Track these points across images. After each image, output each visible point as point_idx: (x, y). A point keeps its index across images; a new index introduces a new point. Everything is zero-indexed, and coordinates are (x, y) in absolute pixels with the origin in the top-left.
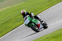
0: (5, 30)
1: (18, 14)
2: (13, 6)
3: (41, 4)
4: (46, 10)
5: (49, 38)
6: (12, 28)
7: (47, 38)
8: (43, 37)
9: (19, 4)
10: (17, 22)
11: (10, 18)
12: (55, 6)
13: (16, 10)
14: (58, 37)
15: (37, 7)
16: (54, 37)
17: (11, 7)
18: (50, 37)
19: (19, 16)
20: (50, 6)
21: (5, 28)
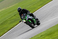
0: (1, 31)
1: (13, 15)
2: (8, 8)
3: (34, 4)
4: (38, 9)
5: (43, 36)
6: (9, 28)
7: (41, 36)
8: (37, 35)
9: (13, 6)
10: (13, 23)
11: (6, 19)
12: (47, 5)
13: (10, 11)
14: (51, 34)
15: (30, 7)
16: (48, 35)
17: (6, 9)
18: (45, 35)
19: (14, 17)
20: (43, 5)
21: (2, 29)
